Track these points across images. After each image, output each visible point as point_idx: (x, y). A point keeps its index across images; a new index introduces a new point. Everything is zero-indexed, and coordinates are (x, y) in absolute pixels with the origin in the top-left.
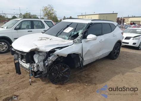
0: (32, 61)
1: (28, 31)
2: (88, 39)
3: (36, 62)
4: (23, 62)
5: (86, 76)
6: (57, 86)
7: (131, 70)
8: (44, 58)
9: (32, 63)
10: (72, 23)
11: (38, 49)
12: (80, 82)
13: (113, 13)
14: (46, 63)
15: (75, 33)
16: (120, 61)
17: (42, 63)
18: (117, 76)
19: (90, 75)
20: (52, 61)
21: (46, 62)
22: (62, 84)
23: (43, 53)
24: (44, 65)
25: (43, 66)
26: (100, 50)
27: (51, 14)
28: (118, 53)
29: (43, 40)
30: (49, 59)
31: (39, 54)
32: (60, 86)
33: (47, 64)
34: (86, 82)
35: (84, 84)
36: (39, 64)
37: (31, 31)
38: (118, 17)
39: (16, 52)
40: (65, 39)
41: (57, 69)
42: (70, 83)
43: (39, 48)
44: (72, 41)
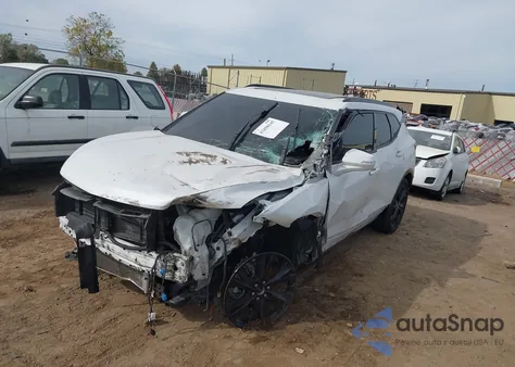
0: (168, 244)
1: (70, 117)
2: (348, 167)
3: (186, 245)
4: (125, 247)
5: (333, 295)
6: (253, 335)
7: (456, 270)
8: (210, 232)
9: (168, 249)
10: (277, 103)
11: (204, 199)
12: (324, 315)
13: (332, 70)
14: (218, 249)
15: (300, 142)
16: (408, 237)
17: (204, 250)
18: (426, 290)
19: (342, 288)
20: (240, 241)
21: (215, 245)
22: (268, 327)
23: (204, 211)
24: (211, 256)
25: (206, 260)
26: (366, 201)
27: (100, 49)
28: (401, 212)
29: (197, 162)
30: (230, 234)
31: (194, 218)
32: (263, 334)
33: (219, 254)
34: (344, 316)
35: (340, 324)
36: (195, 254)
37: (82, 118)
38: (346, 83)
39: (95, 204)
40: (266, 160)
41: (251, 273)
42: (292, 323)
43: (206, 195)
44: (297, 171)
